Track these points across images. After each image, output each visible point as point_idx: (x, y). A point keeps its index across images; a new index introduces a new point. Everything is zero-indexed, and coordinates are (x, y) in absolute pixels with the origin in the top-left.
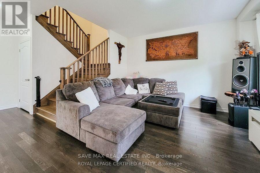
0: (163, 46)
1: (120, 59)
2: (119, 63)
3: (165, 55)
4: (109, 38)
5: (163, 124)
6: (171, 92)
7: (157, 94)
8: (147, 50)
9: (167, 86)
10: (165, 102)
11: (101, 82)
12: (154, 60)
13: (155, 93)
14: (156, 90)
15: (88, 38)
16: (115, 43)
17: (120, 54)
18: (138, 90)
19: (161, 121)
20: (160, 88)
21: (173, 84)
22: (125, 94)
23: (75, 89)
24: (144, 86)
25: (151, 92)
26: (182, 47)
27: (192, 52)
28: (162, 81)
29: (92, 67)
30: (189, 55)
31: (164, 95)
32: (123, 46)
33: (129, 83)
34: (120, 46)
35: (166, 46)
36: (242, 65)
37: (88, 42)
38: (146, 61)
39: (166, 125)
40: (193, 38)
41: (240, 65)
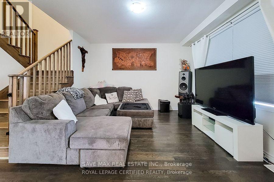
0: (129, 56)
1: (83, 66)
2: (83, 71)
3: (131, 64)
4: (72, 40)
5: (141, 126)
6: (138, 99)
7: (127, 102)
8: (114, 59)
9: (135, 94)
10: (140, 107)
11: (72, 93)
12: (121, 69)
13: (124, 101)
14: (125, 98)
15: (35, 34)
16: (79, 47)
17: (84, 61)
18: (106, 99)
19: (140, 125)
20: (129, 96)
21: (139, 91)
22: (94, 105)
23: (44, 104)
24: (112, 95)
25: (120, 101)
26: (145, 60)
27: (152, 64)
28: (129, 89)
29: (43, 74)
30: (150, 67)
31: (133, 102)
32: (87, 52)
33: (96, 93)
34: (83, 52)
35: (132, 57)
36: (184, 76)
37: (35, 41)
38: (113, 70)
39: (144, 127)
40: (153, 52)
41: (183, 76)
